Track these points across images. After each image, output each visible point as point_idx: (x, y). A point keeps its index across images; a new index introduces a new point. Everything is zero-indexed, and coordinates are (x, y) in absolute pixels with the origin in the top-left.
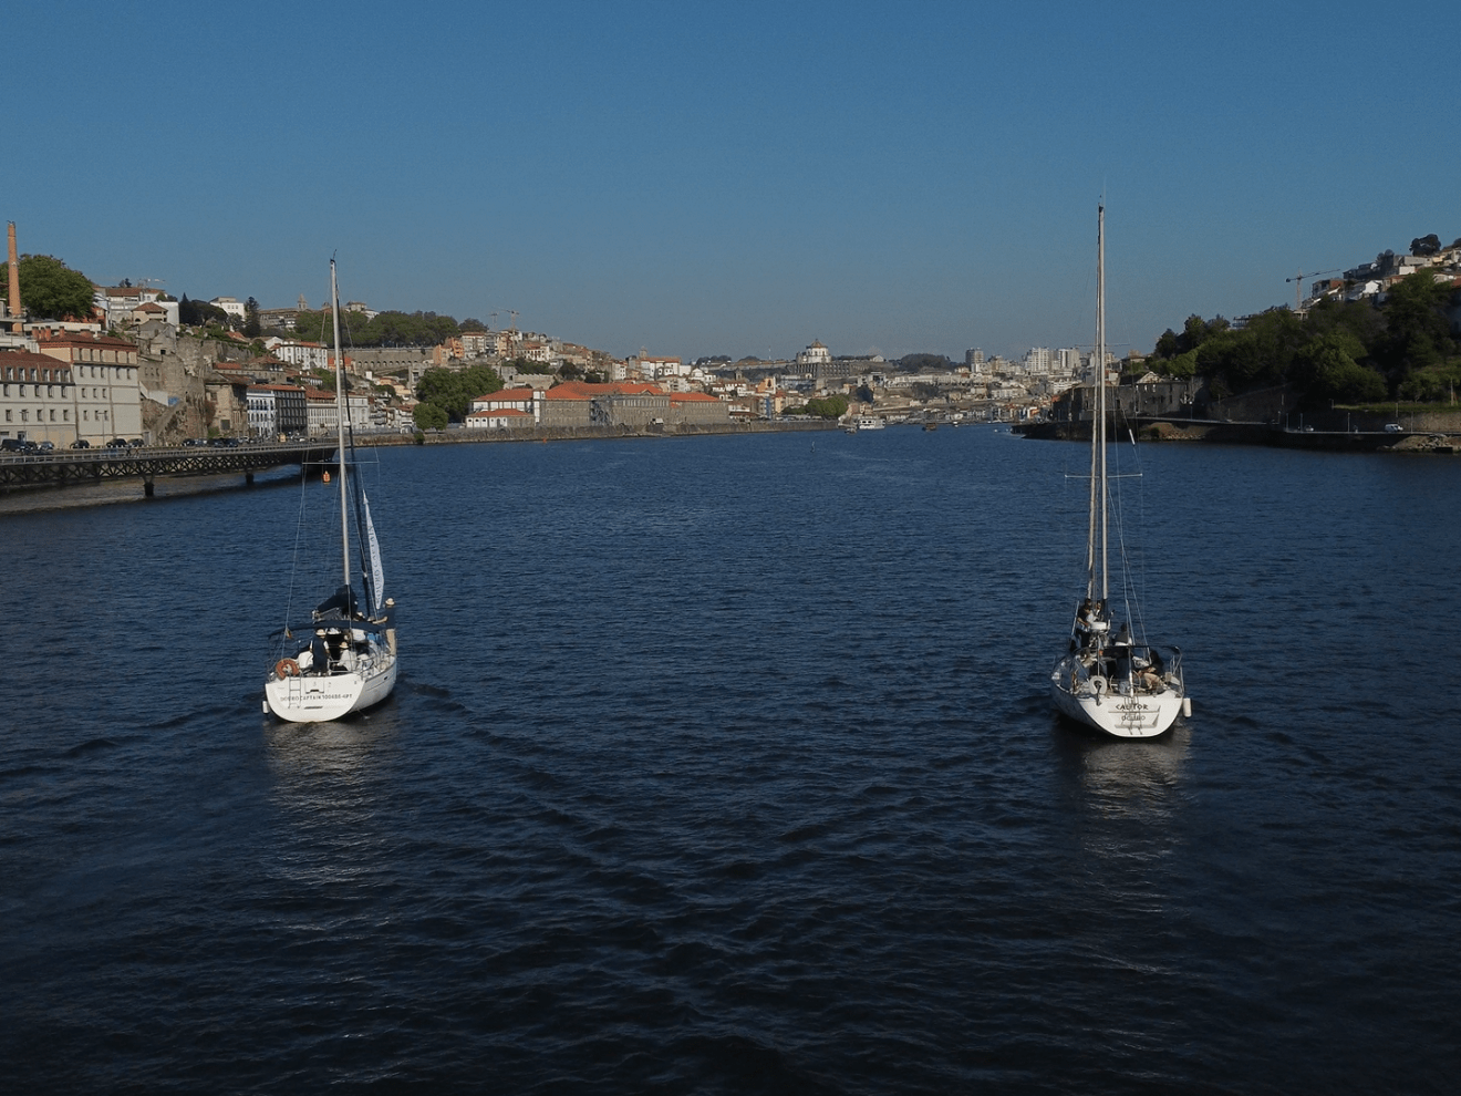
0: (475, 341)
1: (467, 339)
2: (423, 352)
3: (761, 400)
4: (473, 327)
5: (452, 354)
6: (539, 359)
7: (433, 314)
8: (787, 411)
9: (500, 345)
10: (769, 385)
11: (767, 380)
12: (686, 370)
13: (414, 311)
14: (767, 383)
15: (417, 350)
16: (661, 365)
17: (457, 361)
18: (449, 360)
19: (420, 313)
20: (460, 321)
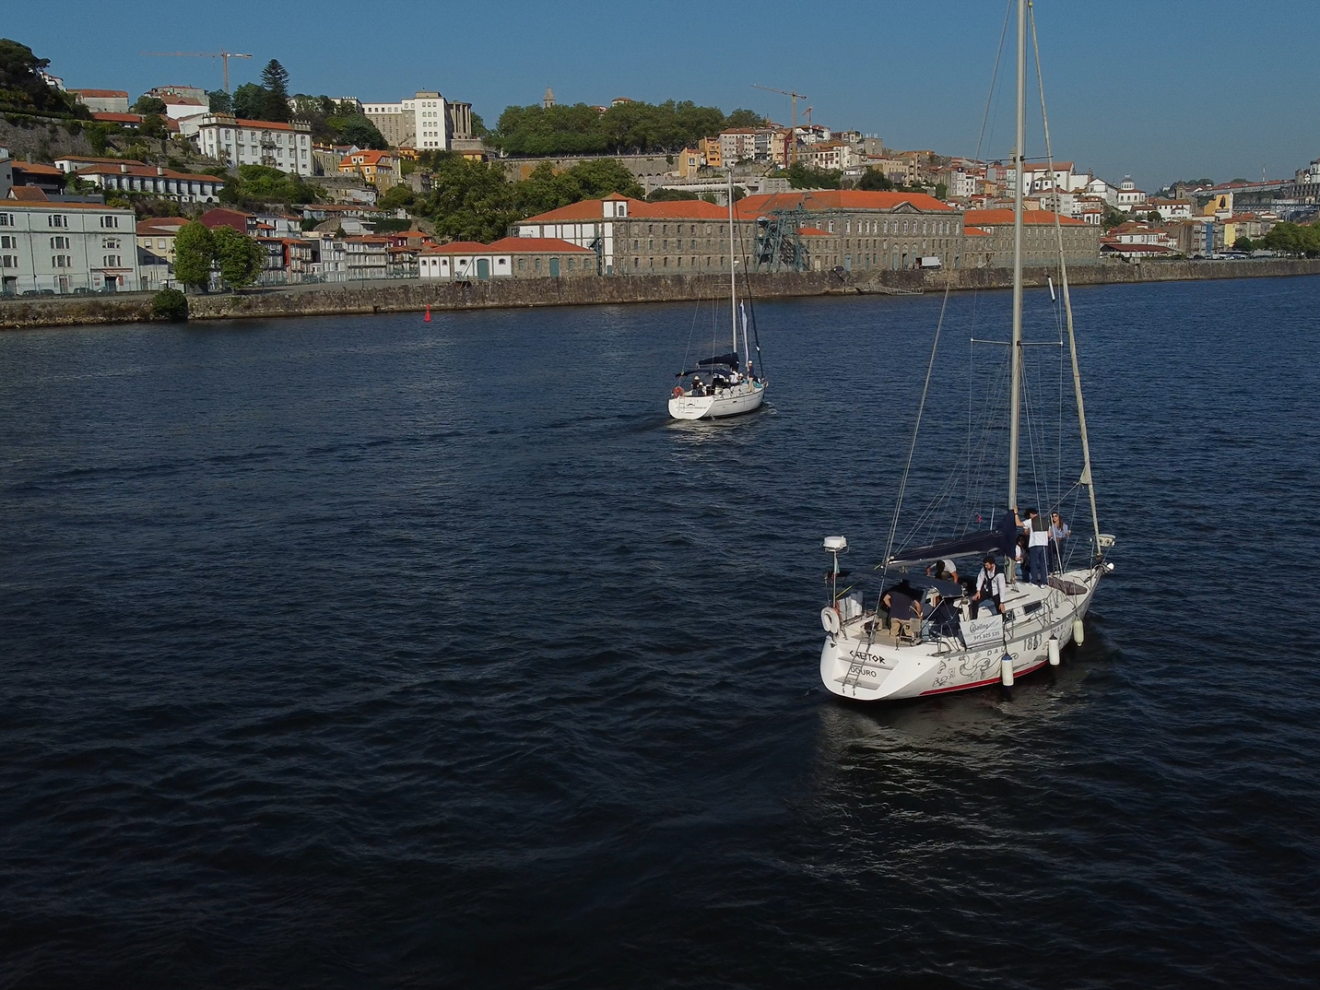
0: (740, 142)
1: (728, 140)
2: (670, 160)
3: (1197, 227)
4: (744, 121)
5: (703, 161)
6: (830, 166)
7: (689, 104)
8: (1242, 245)
9: (775, 146)
10: (1223, 204)
11: (1219, 198)
12: (1079, 182)
13: (664, 101)
14: (1218, 201)
15: (660, 158)
16: (1042, 175)
17: (710, 172)
18: (698, 170)
19: (670, 103)
20: (727, 113)
